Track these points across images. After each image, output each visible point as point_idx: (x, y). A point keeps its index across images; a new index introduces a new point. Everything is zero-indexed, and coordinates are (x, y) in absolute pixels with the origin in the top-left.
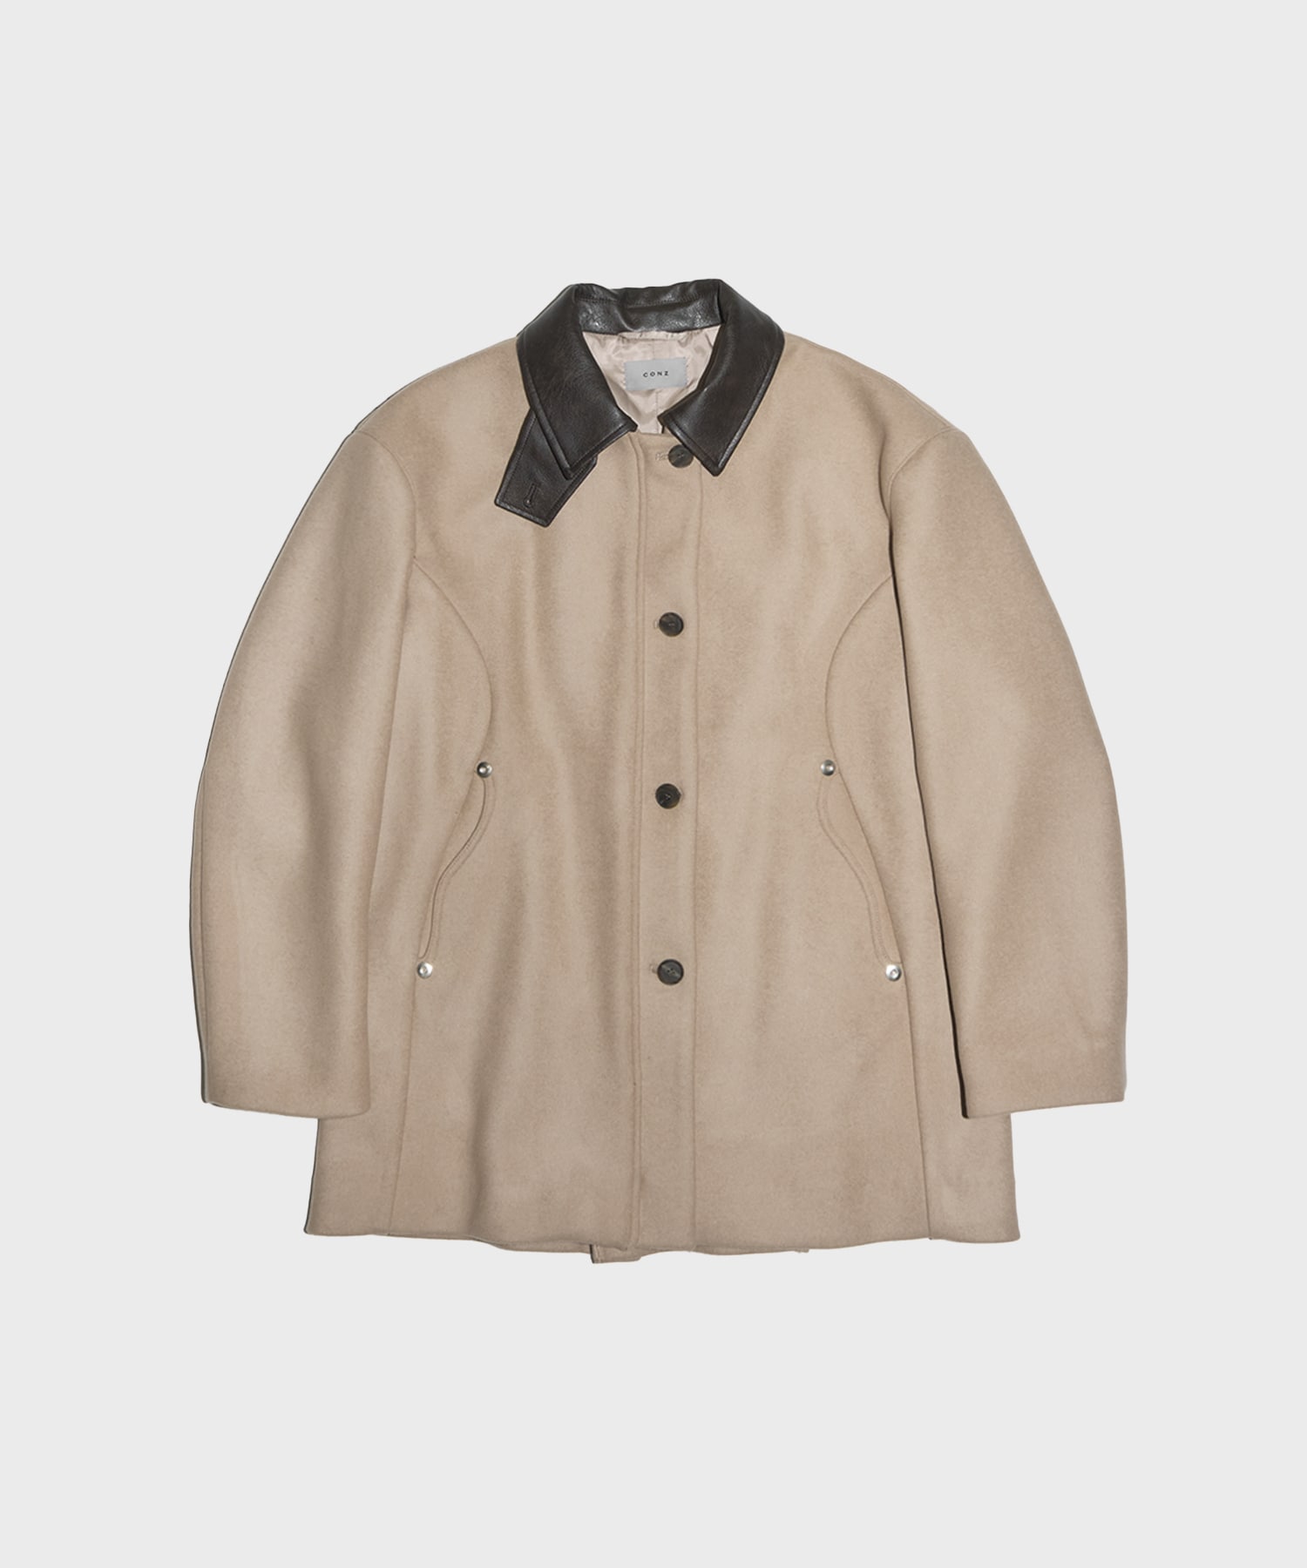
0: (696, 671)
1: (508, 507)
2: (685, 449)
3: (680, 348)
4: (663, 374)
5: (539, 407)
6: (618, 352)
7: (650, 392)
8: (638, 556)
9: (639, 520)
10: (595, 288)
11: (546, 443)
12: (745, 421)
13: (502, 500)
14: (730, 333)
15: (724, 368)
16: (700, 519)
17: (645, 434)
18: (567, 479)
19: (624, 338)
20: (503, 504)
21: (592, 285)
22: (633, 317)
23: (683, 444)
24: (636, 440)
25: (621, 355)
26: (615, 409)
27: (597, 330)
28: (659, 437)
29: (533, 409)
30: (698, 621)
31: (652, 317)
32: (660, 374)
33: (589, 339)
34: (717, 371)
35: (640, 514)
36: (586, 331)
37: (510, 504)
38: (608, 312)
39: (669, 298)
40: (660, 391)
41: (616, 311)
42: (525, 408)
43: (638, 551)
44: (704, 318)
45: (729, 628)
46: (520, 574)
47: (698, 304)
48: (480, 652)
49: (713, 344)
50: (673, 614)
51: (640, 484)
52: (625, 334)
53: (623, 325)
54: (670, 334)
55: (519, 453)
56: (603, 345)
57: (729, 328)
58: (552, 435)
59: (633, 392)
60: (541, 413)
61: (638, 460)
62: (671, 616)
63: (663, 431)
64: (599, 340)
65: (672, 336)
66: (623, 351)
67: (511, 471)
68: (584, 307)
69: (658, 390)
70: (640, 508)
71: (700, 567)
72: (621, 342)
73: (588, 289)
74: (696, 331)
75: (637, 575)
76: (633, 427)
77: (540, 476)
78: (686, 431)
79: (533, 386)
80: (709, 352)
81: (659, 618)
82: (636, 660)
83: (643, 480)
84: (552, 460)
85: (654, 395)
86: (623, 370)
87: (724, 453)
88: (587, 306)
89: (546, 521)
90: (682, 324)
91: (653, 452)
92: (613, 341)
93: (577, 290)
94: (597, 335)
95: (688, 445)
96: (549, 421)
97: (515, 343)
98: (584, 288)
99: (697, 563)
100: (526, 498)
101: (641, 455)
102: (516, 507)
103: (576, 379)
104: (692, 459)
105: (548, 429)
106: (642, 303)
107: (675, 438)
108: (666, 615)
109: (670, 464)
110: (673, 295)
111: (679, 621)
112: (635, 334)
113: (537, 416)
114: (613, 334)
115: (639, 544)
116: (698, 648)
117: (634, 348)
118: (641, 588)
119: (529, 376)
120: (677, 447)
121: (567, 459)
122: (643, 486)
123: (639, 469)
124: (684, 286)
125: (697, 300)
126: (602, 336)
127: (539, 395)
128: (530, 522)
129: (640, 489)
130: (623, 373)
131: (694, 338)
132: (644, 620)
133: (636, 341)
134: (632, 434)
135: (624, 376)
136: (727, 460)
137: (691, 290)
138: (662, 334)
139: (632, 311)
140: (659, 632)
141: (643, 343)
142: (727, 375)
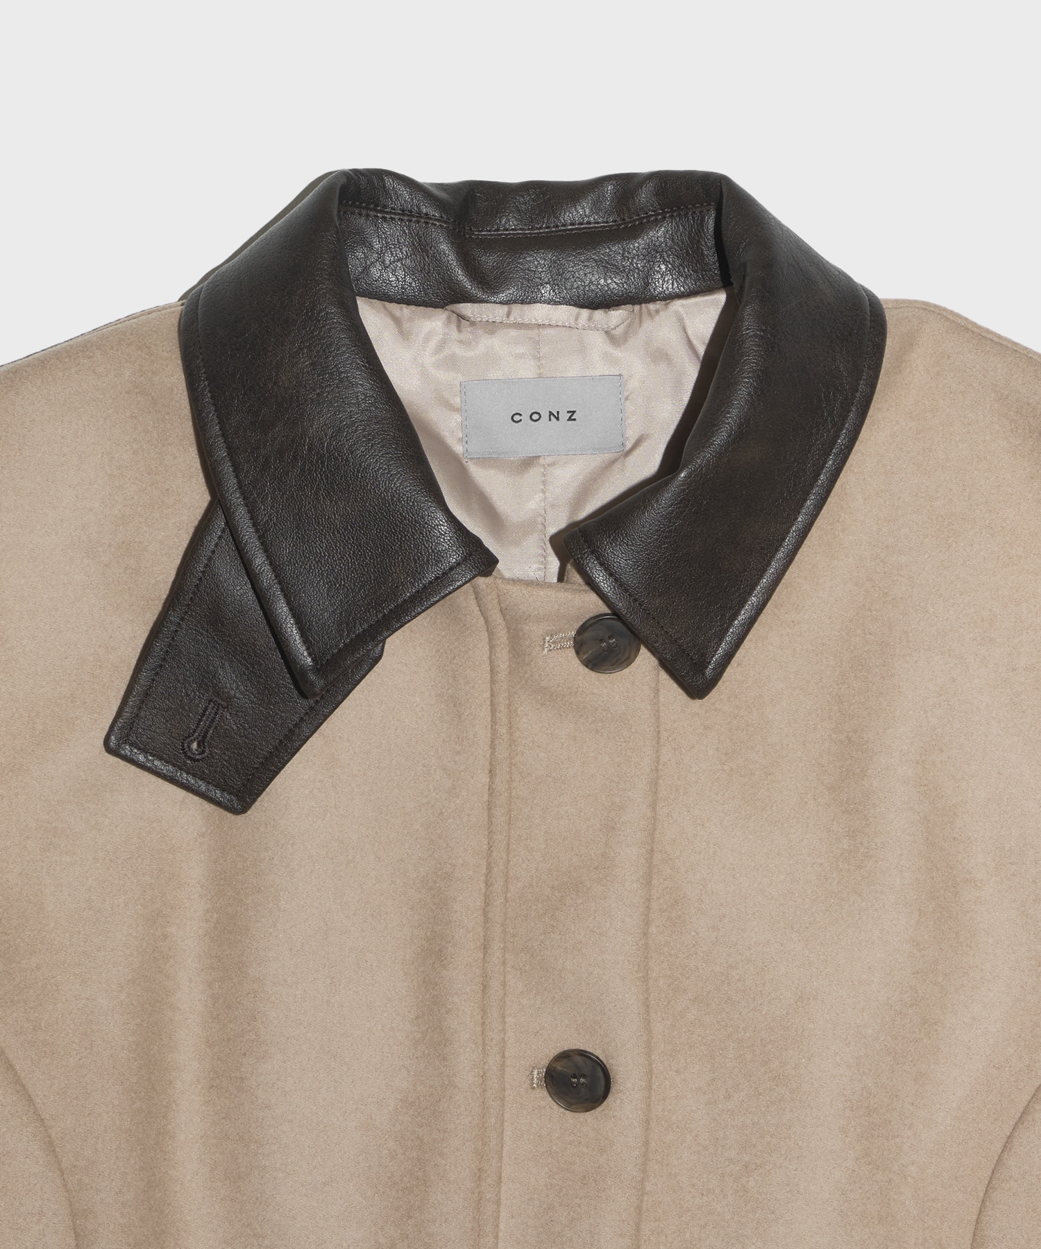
0: (639, 1209)
1: (141, 758)
2: (619, 624)
3: (610, 349)
4: (564, 416)
5: (235, 498)
6: (447, 352)
7: (528, 463)
8: (487, 902)
9: (490, 807)
10: (389, 182)
11: (251, 593)
12: (780, 555)
13: (125, 739)
14: (749, 324)
15: (732, 418)
16: (653, 806)
17: (515, 581)
18: (303, 695)
19: (461, 317)
20: (127, 750)
21: (381, 174)
22: (489, 260)
23: (616, 614)
24: (491, 600)
25: (451, 363)
26: (440, 515)
27: (391, 292)
28: (551, 593)
29: (218, 501)
30: (650, 1072)
31: (539, 262)
32: (554, 416)
33: (372, 316)
34: (711, 426)
35: (491, 791)
36: (363, 295)
37: (145, 751)
38: (422, 247)
39: (580, 214)
40: (552, 465)
41: (444, 247)
42: (196, 498)
43: (488, 884)
44: (677, 271)
45: (728, 1097)
46: (165, 937)
47: (659, 234)
48: (50, 1147)
49: (701, 350)
50: (583, 1054)
51: (493, 710)
52: (467, 309)
53: (458, 283)
54: (585, 313)
55: (175, 619)
56: (403, 333)
57: (748, 309)
58: (267, 576)
59: (485, 461)
60: (241, 514)
61: (492, 648)
62: (578, 1059)
63: (561, 577)
64: (397, 321)
65: (590, 318)
66: (457, 350)
67: (152, 662)
68: (360, 232)
69: (549, 460)
70: (492, 773)
71: (653, 930)
72: (453, 327)
73: (370, 182)
74: (652, 306)
75: (485, 948)
76: (485, 563)
77: (229, 679)
78: (624, 579)
79: (220, 440)
80: (691, 373)
81: (546, 1062)
82: (479, 1175)
83: (502, 700)
84: (264, 639)
85: (535, 473)
86: (457, 401)
87: (721, 640)
88: (370, 230)
89: (241, 799)
90: (614, 284)
91: (535, 630)
92: (433, 323)
93: (344, 190)
94: (393, 307)
95: (630, 618)
96: (261, 538)
97: (174, 321)
98: (363, 181)
99: (647, 923)
100: (188, 737)
101: (502, 634)
102: (161, 759)
103: (340, 430)
104: (638, 650)
105: (259, 561)
106: (512, 223)
107: (593, 597)
108: (565, 1056)
109: (576, 662)
110: (596, 207)
111: (600, 1074)
112: (491, 311)
113: (227, 523)
114: (435, 306)
115: (489, 868)
116: (646, 1144)
117: (487, 343)
118: (495, 984)
119: (212, 416)
120: (597, 619)
121: (306, 641)
122: (502, 716)
123: (493, 671)
124: (626, 184)
125: (657, 223)
126: (405, 311)
127: (236, 469)
128: (196, 798)
129: (494, 722)
130: (457, 410)
131: (648, 325)
132: (503, 1066)
133: (492, 327)
134: (481, 581)
135: (457, 418)
136: (729, 657)
137: (644, 196)
138: (564, 313)
139: (489, 245)
140: (543, 1098)
141: (513, 333)
142: (740, 436)
